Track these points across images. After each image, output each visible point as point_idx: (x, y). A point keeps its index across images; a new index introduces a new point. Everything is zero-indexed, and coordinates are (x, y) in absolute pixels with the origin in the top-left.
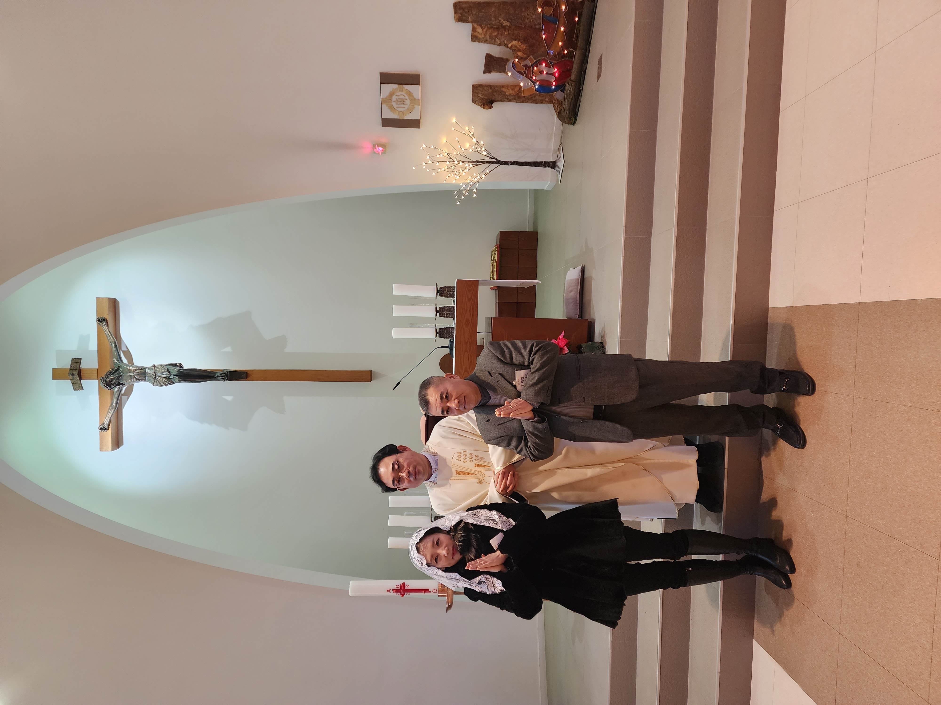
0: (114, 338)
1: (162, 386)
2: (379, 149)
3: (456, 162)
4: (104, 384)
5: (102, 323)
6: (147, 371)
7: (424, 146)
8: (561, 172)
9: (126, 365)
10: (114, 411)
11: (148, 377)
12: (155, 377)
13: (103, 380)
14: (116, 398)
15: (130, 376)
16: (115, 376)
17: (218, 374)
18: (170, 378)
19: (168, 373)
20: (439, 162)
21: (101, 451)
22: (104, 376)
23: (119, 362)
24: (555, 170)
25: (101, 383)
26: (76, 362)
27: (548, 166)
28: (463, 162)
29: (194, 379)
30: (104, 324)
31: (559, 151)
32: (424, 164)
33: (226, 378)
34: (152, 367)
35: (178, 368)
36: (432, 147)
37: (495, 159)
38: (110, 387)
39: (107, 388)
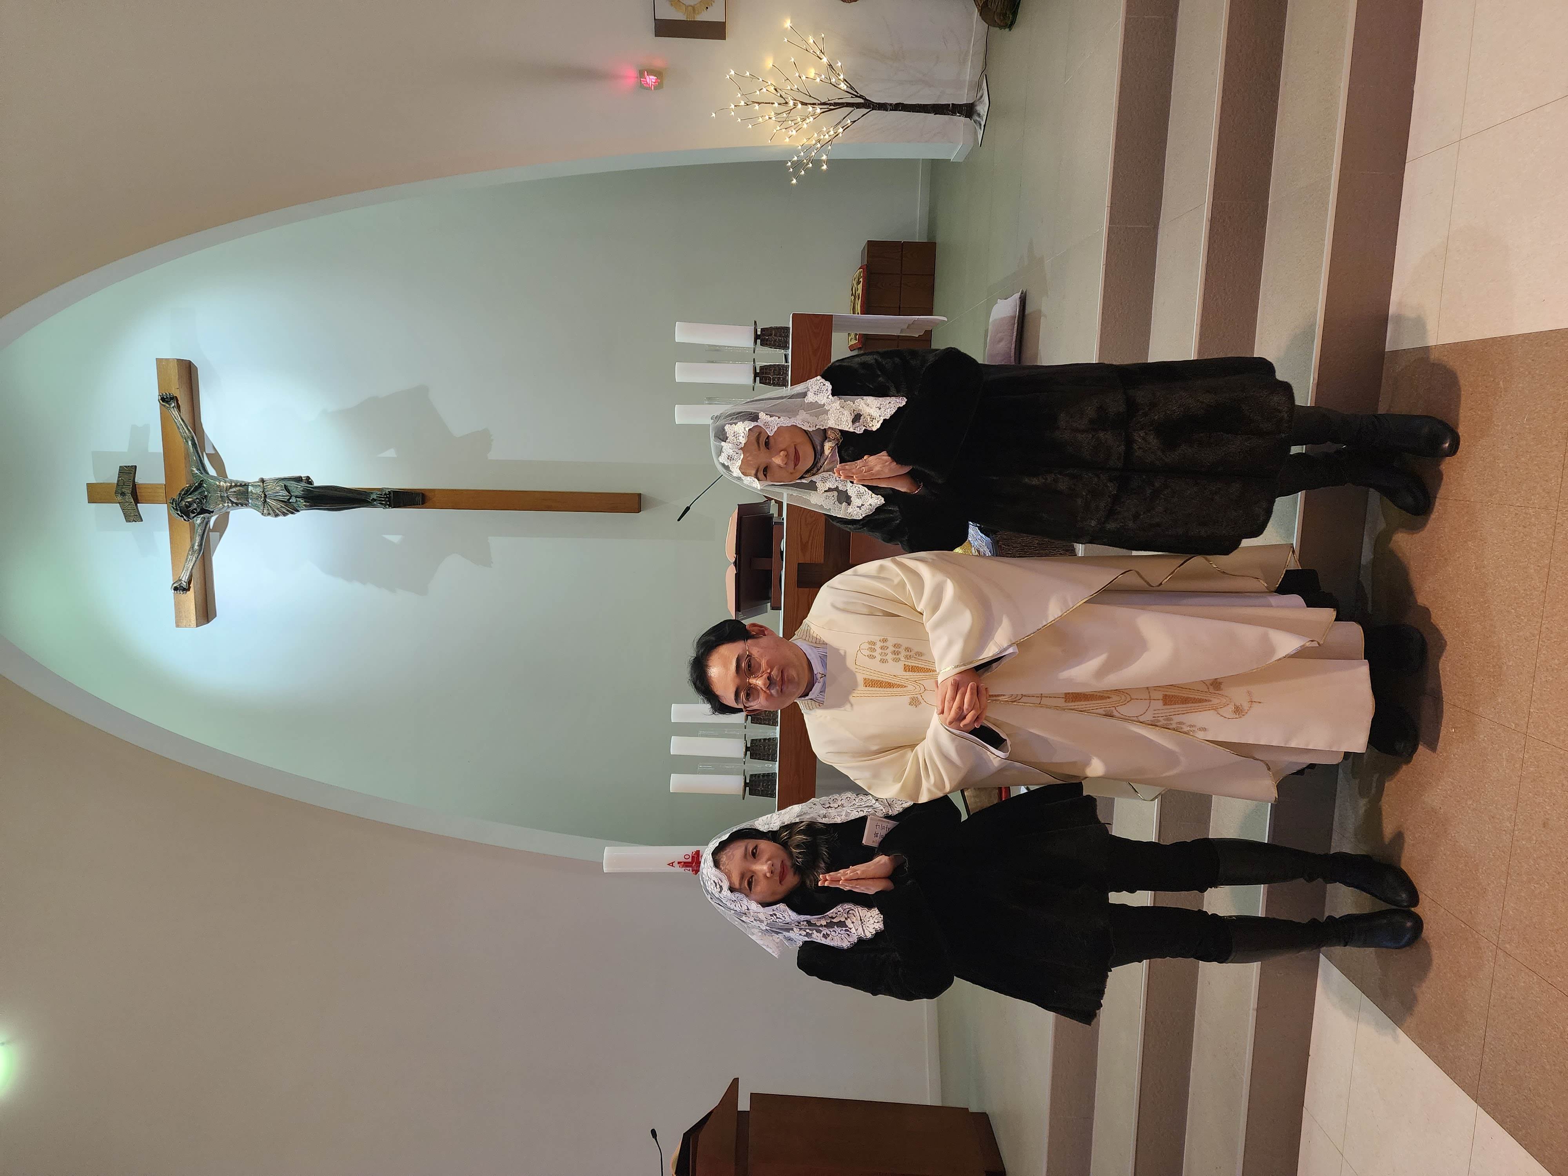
0: (192, 431)
1: (277, 515)
2: (649, 78)
3: (791, 103)
4: (177, 511)
5: (169, 405)
6: (250, 489)
7: (732, 72)
8: (983, 123)
9: (212, 476)
10: (198, 557)
11: (251, 499)
12: (265, 501)
13: (174, 504)
14: (199, 535)
15: (221, 497)
16: (195, 498)
17: (374, 496)
18: (290, 502)
19: (285, 493)
20: (759, 103)
21: (177, 626)
22: (176, 497)
23: (202, 473)
24: (972, 120)
25: (172, 508)
26: (128, 472)
27: (959, 113)
28: (803, 104)
29: (332, 504)
30: (172, 406)
31: (979, 86)
32: (733, 106)
33: (388, 503)
34: (258, 482)
35: (303, 484)
36: (748, 74)
37: (863, 99)
38: (188, 516)
39: (182, 518)
